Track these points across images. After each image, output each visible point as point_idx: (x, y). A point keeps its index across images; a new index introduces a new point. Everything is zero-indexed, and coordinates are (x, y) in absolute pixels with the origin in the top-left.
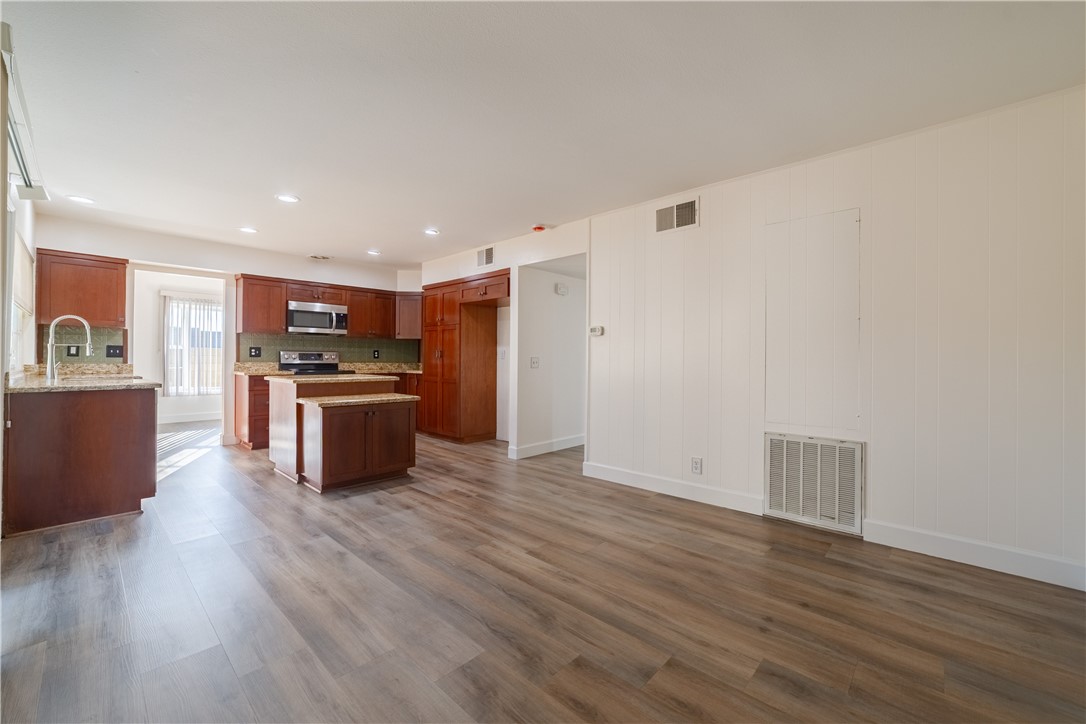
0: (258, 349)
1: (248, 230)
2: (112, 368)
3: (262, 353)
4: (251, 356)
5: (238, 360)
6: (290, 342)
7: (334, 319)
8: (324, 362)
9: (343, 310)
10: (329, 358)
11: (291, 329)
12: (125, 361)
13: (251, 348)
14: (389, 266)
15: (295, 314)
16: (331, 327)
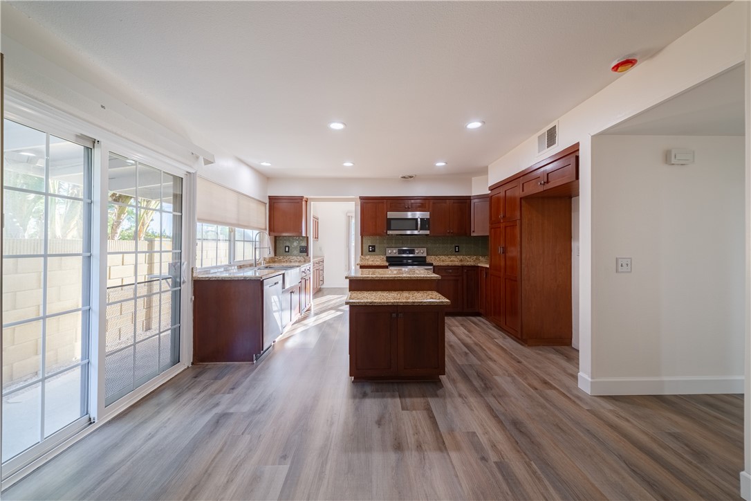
0: (374, 247)
1: (348, 164)
2: (302, 259)
3: (376, 250)
4: (369, 251)
5: (362, 255)
6: (394, 241)
7: (419, 223)
8: (416, 255)
9: (426, 215)
10: (420, 252)
11: (390, 232)
12: (307, 255)
13: (369, 246)
14: (465, 175)
15: (392, 221)
16: (417, 229)
